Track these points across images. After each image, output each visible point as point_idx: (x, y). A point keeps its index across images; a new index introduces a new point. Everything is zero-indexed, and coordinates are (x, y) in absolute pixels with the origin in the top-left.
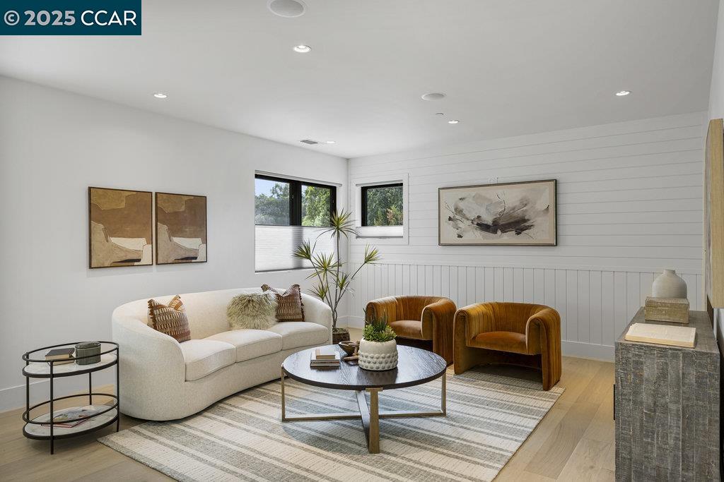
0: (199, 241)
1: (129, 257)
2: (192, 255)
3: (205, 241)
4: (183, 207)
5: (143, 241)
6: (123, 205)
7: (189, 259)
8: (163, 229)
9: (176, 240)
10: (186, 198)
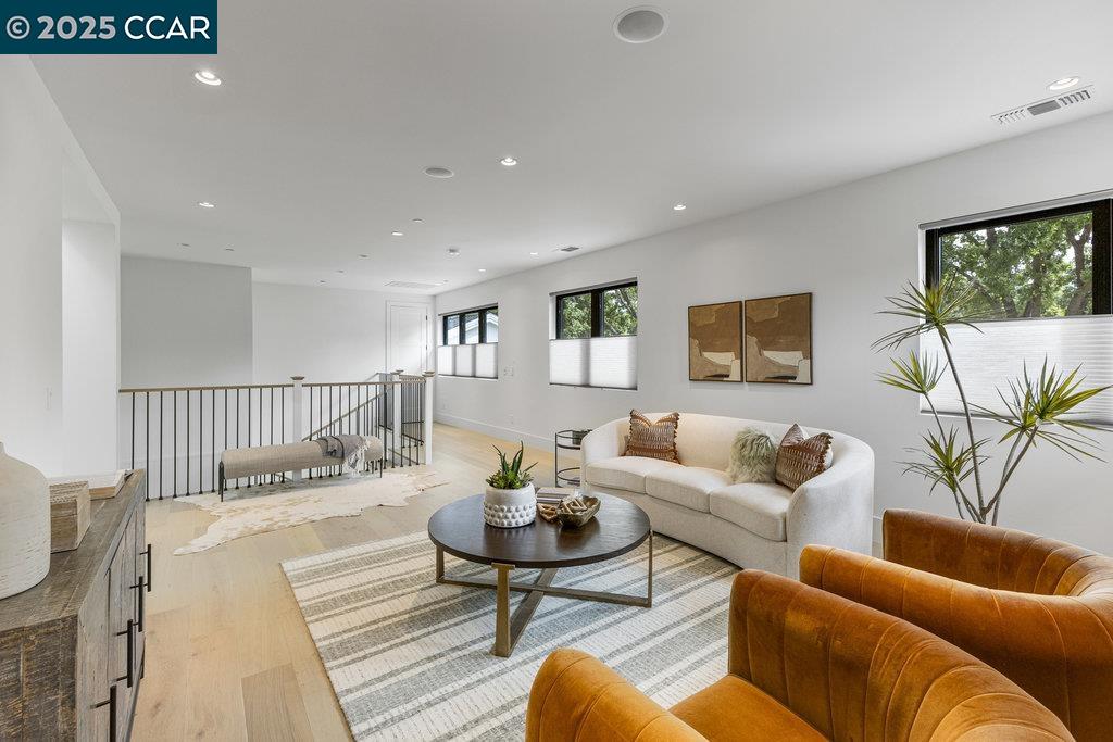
0: (798, 355)
1: (719, 372)
2: (789, 373)
3: (809, 355)
4: (777, 313)
5: (731, 355)
6: (713, 320)
7: (785, 378)
8: (752, 341)
9: (767, 354)
10: (781, 301)
